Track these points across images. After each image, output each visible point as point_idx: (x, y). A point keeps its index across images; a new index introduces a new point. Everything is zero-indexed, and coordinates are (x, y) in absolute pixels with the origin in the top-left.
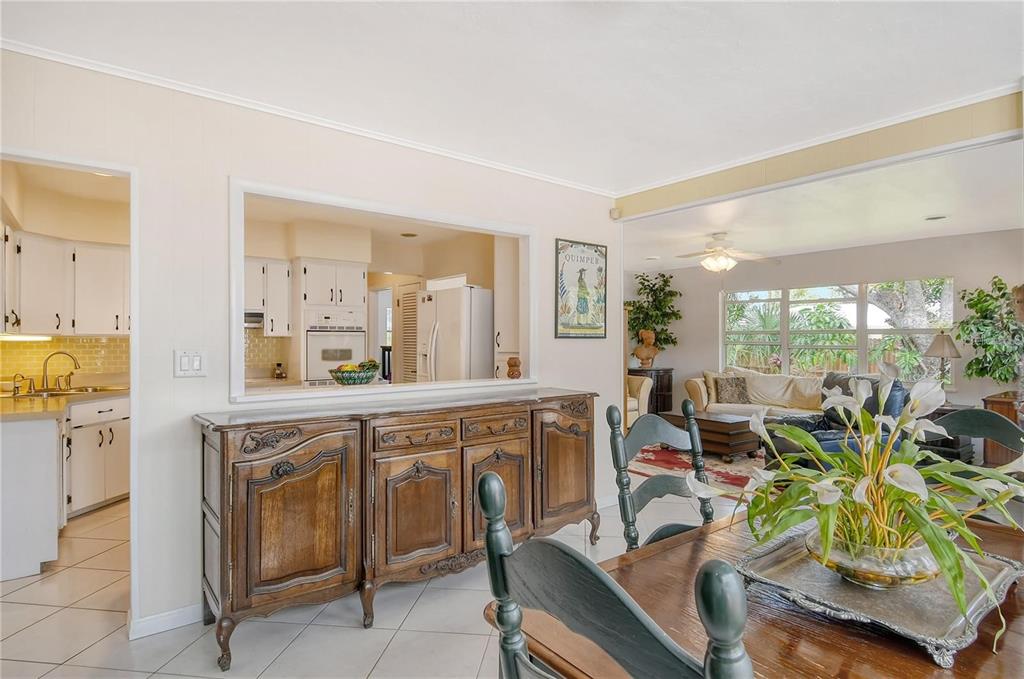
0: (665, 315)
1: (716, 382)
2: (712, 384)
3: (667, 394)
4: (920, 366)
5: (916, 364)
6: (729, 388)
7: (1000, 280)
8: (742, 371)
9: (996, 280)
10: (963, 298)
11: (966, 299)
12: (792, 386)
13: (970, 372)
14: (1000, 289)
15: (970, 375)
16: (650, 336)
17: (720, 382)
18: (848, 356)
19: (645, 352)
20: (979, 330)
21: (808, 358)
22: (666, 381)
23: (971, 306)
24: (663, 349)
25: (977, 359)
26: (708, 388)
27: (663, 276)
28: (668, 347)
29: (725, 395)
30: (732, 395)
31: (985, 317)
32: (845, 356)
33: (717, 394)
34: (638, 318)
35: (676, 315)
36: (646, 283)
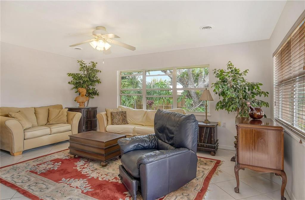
0: (93, 81)
1: (111, 114)
2: (109, 115)
3: (93, 119)
4: (192, 104)
5: (191, 103)
6: (118, 117)
7: (231, 63)
8: (125, 108)
9: (229, 63)
10: (215, 72)
11: (216, 73)
12: (146, 115)
13: (217, 107)
14: (231, 68)
15: (218, 109)
16: (84, 91)
17: (113, 114)
18: (171, 100)
19: (81, 99)
20: (223, 87)
21: (158, 101)
22: (92, 113)
23: (217, 77)
24: (93, 98)
25: (220, 101)
26: (107, 117)
27: (93, 62)
28: (95, 97)
29: (115, 120)
30: (119, 120)
31: (224, 82)
32: (170, 100)
33: (112, 120)
34: (80, 82)
35: (98, 81)
36: (84, 65)
